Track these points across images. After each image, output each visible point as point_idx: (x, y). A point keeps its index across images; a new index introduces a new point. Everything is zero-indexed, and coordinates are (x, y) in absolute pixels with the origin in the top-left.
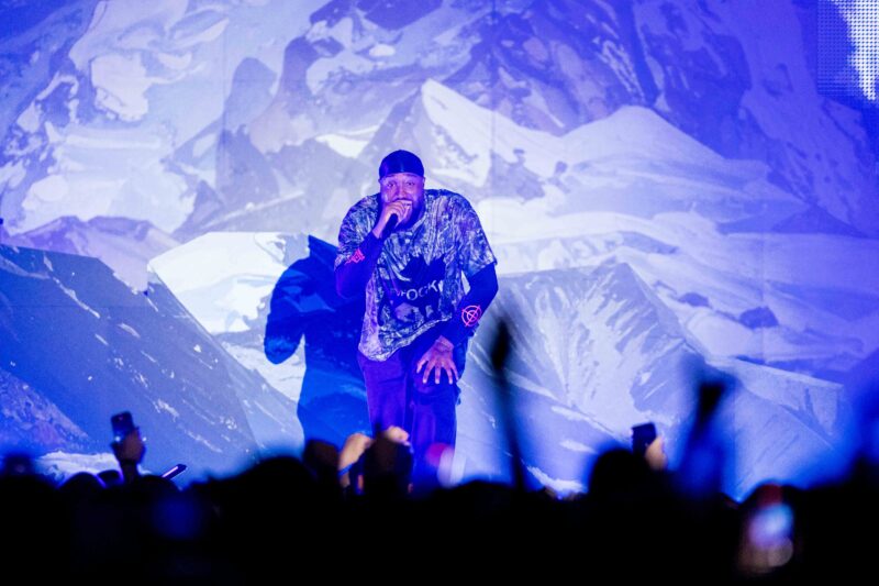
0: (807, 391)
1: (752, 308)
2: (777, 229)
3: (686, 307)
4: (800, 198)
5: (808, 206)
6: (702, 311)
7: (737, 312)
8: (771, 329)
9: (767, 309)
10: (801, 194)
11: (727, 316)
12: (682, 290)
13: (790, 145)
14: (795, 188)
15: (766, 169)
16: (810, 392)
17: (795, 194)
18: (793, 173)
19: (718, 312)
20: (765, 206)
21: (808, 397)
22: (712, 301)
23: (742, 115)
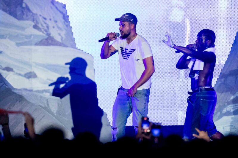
0: (47, 100)
1: (28, 72)
2: (36, 44)
3: (5, 72)
4: (44, 33)
5: (47, 36)
6: (11, 73)
7: (23, 73)
8: (35, 79)
9: (33, 72)
10: (45, 32)
11: (20, 74)
12: (4, 66)
13: (40, 15)
14: (43, 30)
15: (33, 24)
16: (48, 100)
17: (43, 32)
18: (42, 25)
19: (17, 73)
20: (32, 37)
21: (48, 102)
22: (14, 69)
23: (24, 5)
